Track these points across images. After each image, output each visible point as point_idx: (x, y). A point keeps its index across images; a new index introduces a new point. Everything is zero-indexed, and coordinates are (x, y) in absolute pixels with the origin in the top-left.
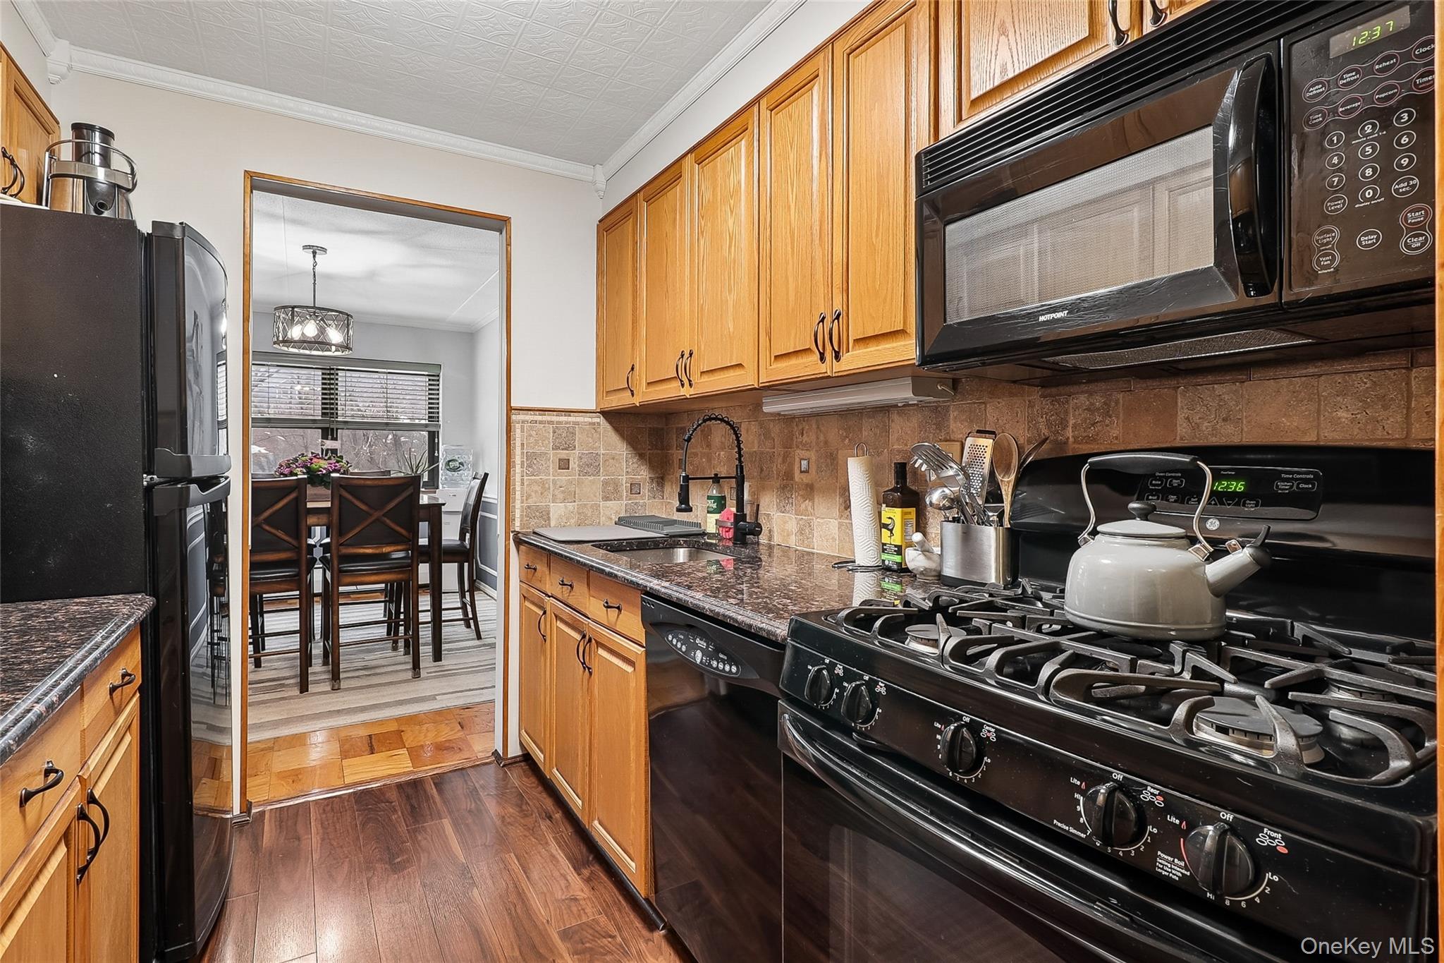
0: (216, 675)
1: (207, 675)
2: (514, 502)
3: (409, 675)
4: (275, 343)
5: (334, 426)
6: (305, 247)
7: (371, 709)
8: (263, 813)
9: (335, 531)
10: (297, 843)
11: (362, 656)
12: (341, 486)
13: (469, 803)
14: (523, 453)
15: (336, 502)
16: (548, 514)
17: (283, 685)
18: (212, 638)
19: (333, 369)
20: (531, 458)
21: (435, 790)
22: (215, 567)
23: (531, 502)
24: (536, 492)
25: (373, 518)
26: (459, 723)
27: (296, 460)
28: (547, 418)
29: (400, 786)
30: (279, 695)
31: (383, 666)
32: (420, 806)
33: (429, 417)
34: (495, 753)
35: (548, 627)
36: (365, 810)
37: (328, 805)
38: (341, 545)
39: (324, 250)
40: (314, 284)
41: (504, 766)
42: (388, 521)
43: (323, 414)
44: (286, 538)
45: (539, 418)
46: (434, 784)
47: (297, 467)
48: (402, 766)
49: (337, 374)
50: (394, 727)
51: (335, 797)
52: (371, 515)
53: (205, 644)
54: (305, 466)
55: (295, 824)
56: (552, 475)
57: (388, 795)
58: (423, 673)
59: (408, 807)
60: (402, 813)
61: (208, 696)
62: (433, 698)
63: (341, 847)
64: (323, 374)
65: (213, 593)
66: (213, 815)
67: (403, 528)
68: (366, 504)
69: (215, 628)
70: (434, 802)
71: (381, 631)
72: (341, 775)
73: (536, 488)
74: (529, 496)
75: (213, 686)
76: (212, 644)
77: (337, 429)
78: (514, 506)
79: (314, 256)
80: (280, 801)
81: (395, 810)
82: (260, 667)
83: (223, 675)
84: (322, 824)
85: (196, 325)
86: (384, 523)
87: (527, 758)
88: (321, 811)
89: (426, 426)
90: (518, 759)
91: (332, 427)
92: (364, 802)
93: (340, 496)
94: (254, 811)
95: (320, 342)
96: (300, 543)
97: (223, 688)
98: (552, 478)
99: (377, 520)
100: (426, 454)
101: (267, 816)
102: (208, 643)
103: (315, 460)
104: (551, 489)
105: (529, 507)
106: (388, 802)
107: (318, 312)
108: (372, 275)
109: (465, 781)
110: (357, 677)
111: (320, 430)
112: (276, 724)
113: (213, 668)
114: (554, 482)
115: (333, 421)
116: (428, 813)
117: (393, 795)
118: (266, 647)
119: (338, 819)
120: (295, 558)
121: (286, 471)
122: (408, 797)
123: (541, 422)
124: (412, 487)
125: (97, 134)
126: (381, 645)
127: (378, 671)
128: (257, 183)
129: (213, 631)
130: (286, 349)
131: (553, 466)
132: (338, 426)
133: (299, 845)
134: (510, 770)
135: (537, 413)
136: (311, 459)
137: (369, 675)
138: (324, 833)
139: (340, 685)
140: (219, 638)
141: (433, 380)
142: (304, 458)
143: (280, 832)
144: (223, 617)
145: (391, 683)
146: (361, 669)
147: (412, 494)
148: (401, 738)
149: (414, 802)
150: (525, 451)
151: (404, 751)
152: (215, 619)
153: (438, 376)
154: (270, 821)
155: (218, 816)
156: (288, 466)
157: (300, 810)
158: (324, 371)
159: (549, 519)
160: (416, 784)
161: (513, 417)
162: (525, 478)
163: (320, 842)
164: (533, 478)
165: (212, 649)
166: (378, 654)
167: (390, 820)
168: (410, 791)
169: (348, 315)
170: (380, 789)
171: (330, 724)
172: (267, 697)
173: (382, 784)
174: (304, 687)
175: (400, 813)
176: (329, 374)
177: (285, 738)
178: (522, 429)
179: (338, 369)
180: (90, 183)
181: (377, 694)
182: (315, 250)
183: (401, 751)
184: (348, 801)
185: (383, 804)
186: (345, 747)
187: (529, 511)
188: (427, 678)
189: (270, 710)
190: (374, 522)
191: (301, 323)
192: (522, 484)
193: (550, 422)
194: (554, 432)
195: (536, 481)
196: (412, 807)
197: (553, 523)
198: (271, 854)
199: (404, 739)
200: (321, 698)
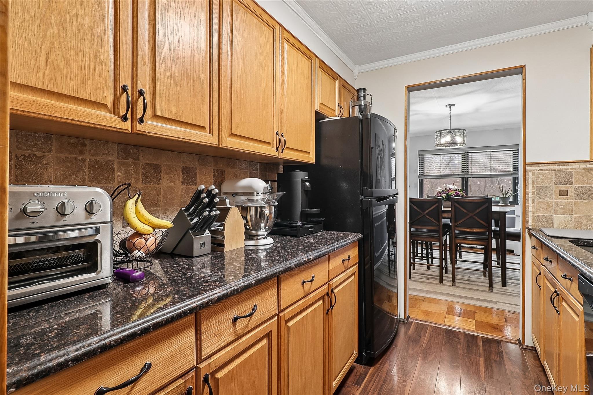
0: (390, 266)
1: (387, 266)
2: (528, 213)
3: (487, 289)
4: (435, 146)
5: (467, 177)
6: (447, 106)
7: (465, 298)
8: (412, 322)
9: (453, 221)
10: (419, 338)
11: (469, 275)
12: (455, 202)
13: (496, 357)
14: (533, 187)
15: (453, 208)
16: (552, 220)
17: (434, 278)
18: (389, 253)
19: (466, 153)
20: (539, 190)
21: (481, 343)
22: (390, 229)
23: (539, 213)
24: (543, 208)
25: (469, 216)
26: (505, 319)
27: (443, 191)
28: (551, 167)
29: (466, 335)
30: (432, 282)
31: (477, 282)
32: (472, 347)
33: (513, 170)
34: (519, 340)
35: (542, 282)
36: (448, 338)
37: (435, 329)
38: (456, 226)
39: (454, 105)
40: (450, 120)
41: (522, 348)
42: (476, 218)
43: (462, 172)
44: (434, 221)
45: (544, 168)
46: (482, 340)
47: (443, 194)
48: (470, 327)
49: (468, 155)
50: (473, 309)
51: (439, 327)
52: (468, 215)
53: (386, 255)
54: (446, 194)
55: (421, 331)
56: (554, 198)
57: (460, 336)
58: (495, 290)
59: (467, 345)
60: (463, 346)
61: (387, 273)
62: (496, 303)
63: (434, 348)
64: (462, 155)
65: (389, 238)
66: (388, 314)
67: (483, 221)
68: (466, 210)
69: (390, 250)
70: (479, 349)
71: (481, 267)
72: (444, 320)
73: (543, 206)
74: (538, 210)
75: (389, 270)
76: (389, 255)
77: (468, 178)
78: (528, 215)
79: (450, 109)
80: (418, 320)
81: (460, 344)
82: (429, 269)
83: (393, 267)
84: (430, 335)
85: (383, 145)
86: (475, 219)
87: (534, 349)
88: (432, 331)
89: (511, 174)
90: (532, 348)
91: (466, 177)
92: (449, 335)
93: (455, 206)
94: (410, 320)
95: (453, 143)
96: (439, 223)
97: (393, 271)
98: (554, 200)
99: (471, 217)
100: (512, 187)
101: (413, 323)
102: (387, 255)
103: (450, 191)
104: (554, 207)
105: (538, 216)
106: (458, 339)
107: (451, 131)
108: (477, 110)
109: (498, 346)
110: (464, 283)
111: (461, 179)
112: (427, 292)
113: (389, 264)
114: (556, 203)
115: (466, 175)
116: (475, 352)
117: (462, 337)
118: (434, 263)
119: (437, 336)
120: (438, 229)
121: (439, 195)
122: (468, 341)
123: (546, 170)
124: (488, 203)
125: (362, 90)
126: (479, 273)
127: (474, 283)
128: (410, 89)
129: (389, 251)
130: (440, 147)
131: (555, 194)
132: (468, 177)
133: (420, 339)
134: (525, 352)
135: (544, 165)
136: (448, 191)
137: (470, 284)
138: (430, 339)
139: (455, 284)
140: (392, 254)
141: (515, 152)
142: (446, 190)
143: (415, 331)
144: (393, 247)
145: (478, 290)
146: (467, 281)
147: (487, 207)
148: (474, 315)
149: (470, 344)
150: (535, 186)
151: (474, 321)
152: (390, 247)
153: (518, 150)
154: (414, 326)
155: (390, 315)
156: (440, 193)
157: (425, 326)
158: (463, 154)
159: (552, 223)
160: (474, 337)
161: (527, 168)
162: (535, 200)
163: (427, 342)
164: (541, 200)
165: (389, 258)
166: (476, 276)
167: (457, 346)
168: (470, 338)
169: (463, 130)
170: (457, 332)
171: (446, 299)
172: (428, 281)
173: (459, 330)
174: (441, 281)
175: (462, 346)
176: (464, 155)
177: (428, 298)
178: (533, 175)
179: (468, 153)
180: (360, 106)
181: (470, 293)
182: (450, 106)
183: (472, 320)
184: (443, 331)
185: (456, 339)
186: (450, 310)
187: (538, 218)
188: (496, 293)
189: (427, 286)
190: (470, 217)
191: (445, 136)
192: (533, 203)
193: (555, 170)
194: (556, 175)
195: (543, 202)
196: (468, 346)
197: (555, 226)
198: (410, 337)
199: (476, 315)
200: (447, 288)
